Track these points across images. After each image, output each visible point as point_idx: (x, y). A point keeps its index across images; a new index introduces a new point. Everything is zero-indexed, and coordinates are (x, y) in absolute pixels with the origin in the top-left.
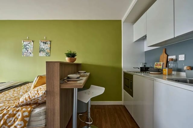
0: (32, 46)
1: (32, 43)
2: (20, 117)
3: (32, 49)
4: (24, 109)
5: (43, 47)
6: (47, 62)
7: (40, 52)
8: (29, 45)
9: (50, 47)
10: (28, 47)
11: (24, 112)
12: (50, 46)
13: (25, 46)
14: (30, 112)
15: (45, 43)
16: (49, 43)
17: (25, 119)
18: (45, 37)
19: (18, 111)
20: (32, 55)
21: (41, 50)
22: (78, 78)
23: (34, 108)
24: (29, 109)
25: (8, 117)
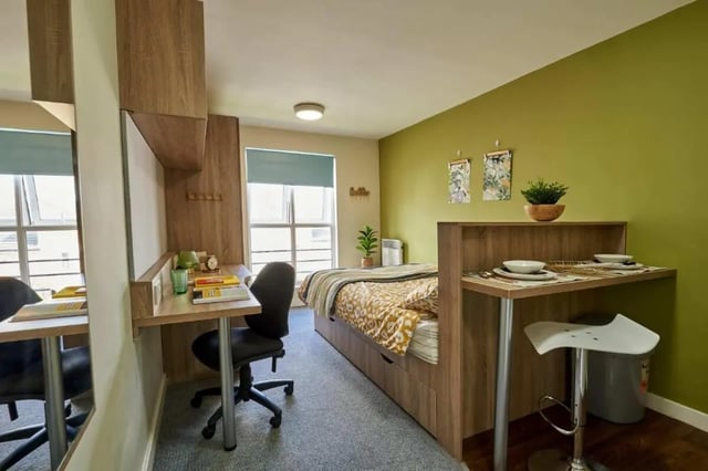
0: (468, 175)
1: (468, 164)
2: (400, 326)
3: (467, 181)
4: (408, 315)
5: (493, 173)
6: (439, 224)
7: (485, 189)
8: (462, 171)
9: (511, 171)
10: (459, 177)
11: (407, 318)
12: (511, 166)
13: (455, 174)
14: (414, 322)
15: (498, 159)
16: (509, 156)
17: (407, 331)
18: (497, 143)
19: (400, 314)
20: (467, 200)
21: (489, 183)
22: (535, 273)
23: (422, 318)
24: (414, 317)
25: (390, 320)
